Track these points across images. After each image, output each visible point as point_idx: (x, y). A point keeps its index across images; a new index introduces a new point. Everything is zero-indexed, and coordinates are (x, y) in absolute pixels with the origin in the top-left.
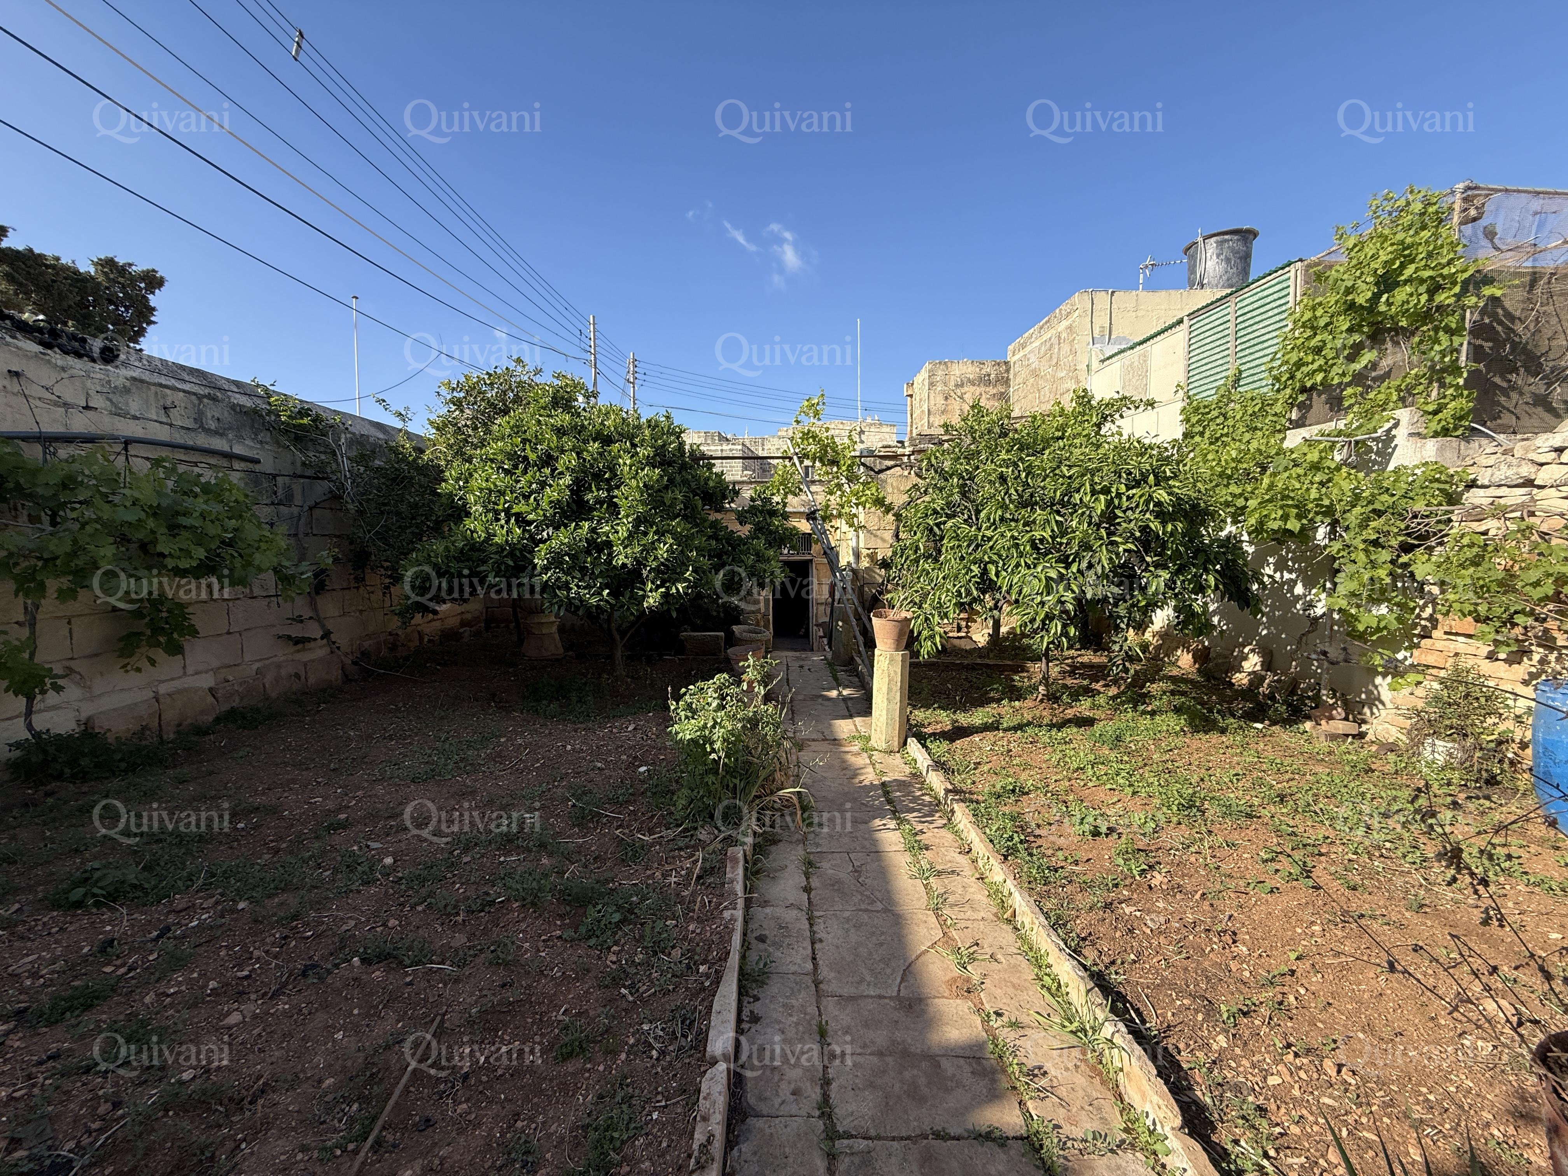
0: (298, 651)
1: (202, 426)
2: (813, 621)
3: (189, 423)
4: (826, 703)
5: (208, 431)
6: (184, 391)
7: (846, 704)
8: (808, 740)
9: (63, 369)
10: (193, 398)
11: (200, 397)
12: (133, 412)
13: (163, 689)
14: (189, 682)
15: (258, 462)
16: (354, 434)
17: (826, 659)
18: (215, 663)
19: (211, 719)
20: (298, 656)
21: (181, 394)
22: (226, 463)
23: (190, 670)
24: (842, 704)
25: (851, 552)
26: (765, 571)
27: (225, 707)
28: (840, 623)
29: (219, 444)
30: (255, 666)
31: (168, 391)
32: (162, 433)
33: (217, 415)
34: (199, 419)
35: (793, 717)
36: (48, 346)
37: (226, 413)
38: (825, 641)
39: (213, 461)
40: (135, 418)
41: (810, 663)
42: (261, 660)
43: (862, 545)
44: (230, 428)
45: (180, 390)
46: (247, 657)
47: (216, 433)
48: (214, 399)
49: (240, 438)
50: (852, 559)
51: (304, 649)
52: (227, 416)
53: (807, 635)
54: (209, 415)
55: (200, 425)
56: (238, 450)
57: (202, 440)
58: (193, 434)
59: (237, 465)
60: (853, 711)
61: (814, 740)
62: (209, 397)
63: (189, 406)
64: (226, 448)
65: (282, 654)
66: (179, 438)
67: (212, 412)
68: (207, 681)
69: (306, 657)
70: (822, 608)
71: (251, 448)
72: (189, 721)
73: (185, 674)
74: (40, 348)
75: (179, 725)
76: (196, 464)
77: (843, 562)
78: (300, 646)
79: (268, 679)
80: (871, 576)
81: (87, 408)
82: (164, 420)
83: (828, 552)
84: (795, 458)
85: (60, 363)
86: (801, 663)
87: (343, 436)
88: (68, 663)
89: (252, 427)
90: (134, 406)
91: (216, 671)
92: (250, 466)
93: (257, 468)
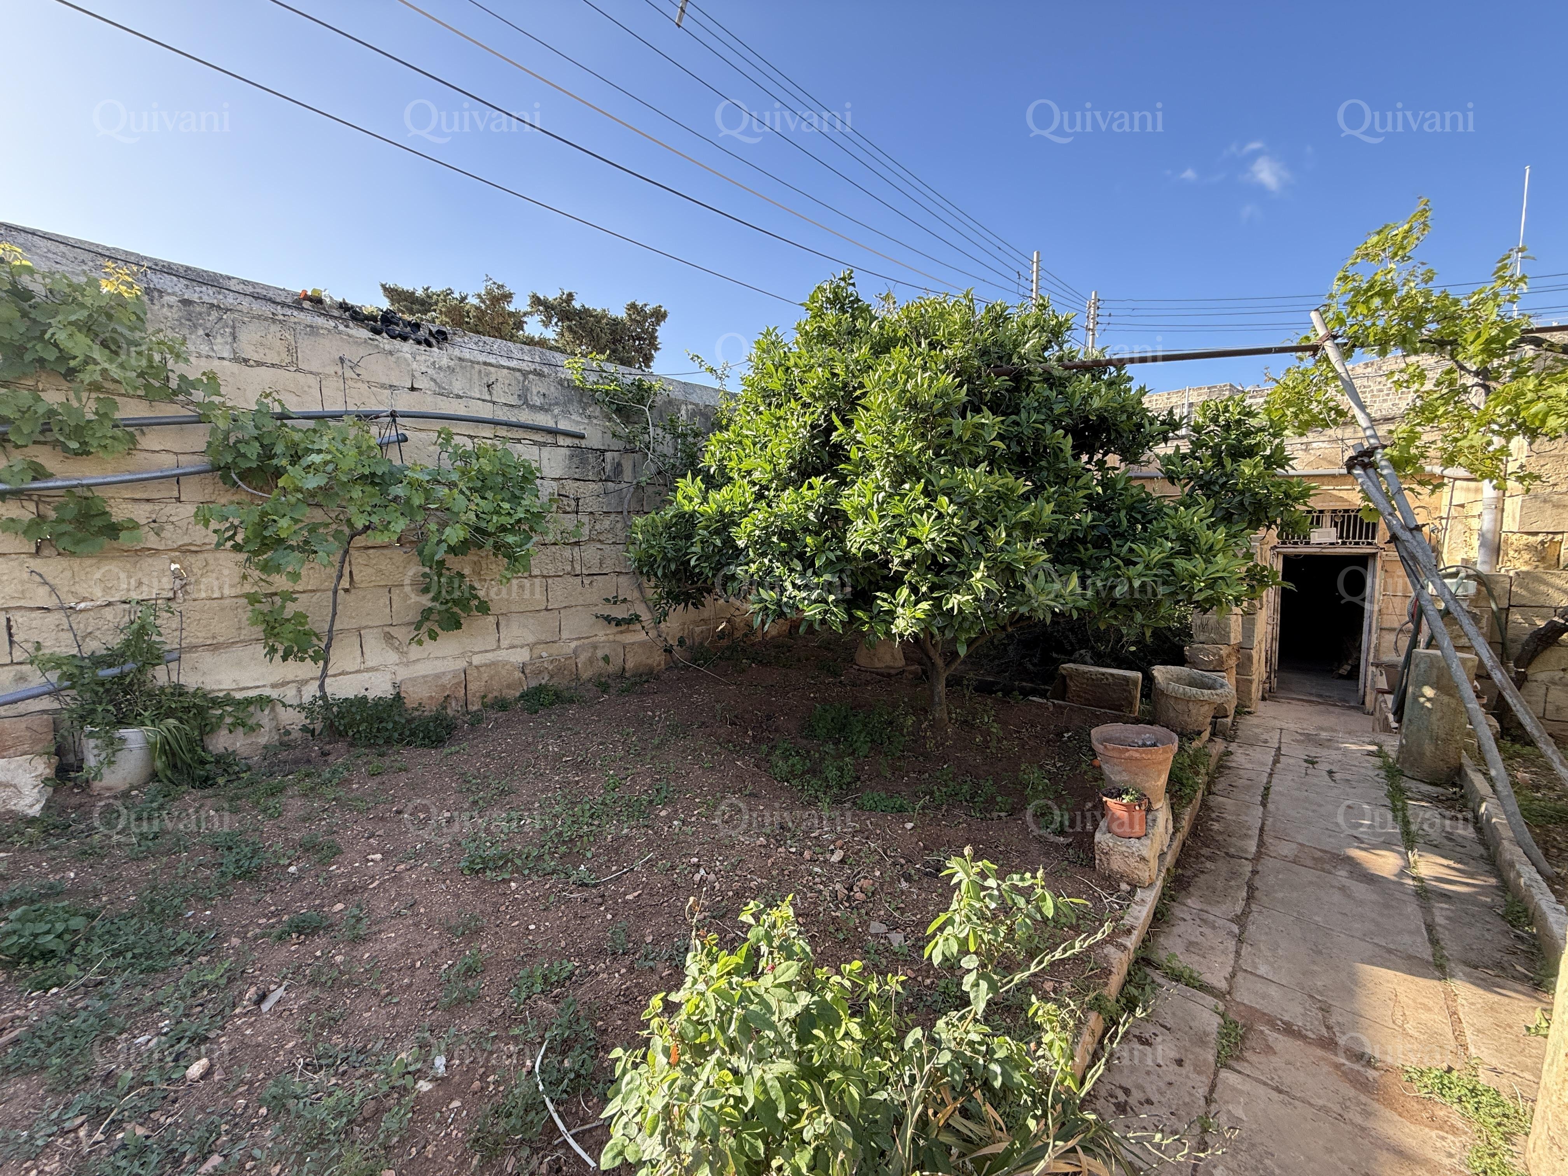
0: (621, 632)
1: (526, 402)
2: (1367, 656)
3: (513, 400)
4: (1360, 889)
5: (533, 407)
6: (509, 368)
7: (1426, 909)
8: (1271, 1022)
9: (391, 353)
10: (518, 374)
11: (525, 374)
12: (456, 392)
13: (477, 660)
14: (503, 655)
15: (582, 437)
16: (697, 405)
17: (1380, 754)
18: (531, 639)
19: (518, 694)
20: (619, 638)
21: (506, 371)
22: (549, 439)
23: (504, 643)
24: (1412, 908)
25: (1476, 543)
26: (1193, 576)
27: (534, 683)
28: (1429, 692)
29: (544, 420)
30: (573, 645)
31: (492, 369)
32: (485, 411)
33: (542, 391)
34: (524, 397)
35: (1246, 913)
36: (377, 332)
37: (552, 389)
38: (1390, 699)
39: (538, 437)
40: (459, 397)
41: (1334, 755)
42: (579, 639)
43: (1510, 523)
44: (557, 404)
45: (504, 367)
46: (565, 635)
47: (541, 408)
48: (540, 374)
49: (566, 413)
50: (1476, 554)
51: (628, 631)
52: (554, 391)
53: (1354, 674)
54: (535, 392)
55: (525, 401)
56: (563, 425)
57: (525, 417)
58: (516, 411)
59: (561, 441)
60: (1451, 947)
61: (1289, 1030)
62: (535, 372)
63: (513, 383)
64: (551, 424)
65: (603, 634)
66: (502, 415)
67: (537, 387)
68: (521, 656)
69: (629, 638)
70: (1390, 637)
71: (578, 423)
72: (495, 694)
73: (499, 647)
74: (370, 335)
75: (484, 697)
76: (519, 441)
77: (1451, 558)
78: (624, 627)
79: (583, 658)
80: (1535, 593)
81: (413, 389)
82: (488, 398)
83: (1405, 535)
84: (1329, 345)
85: (387, 347)
86: (1314, 751)
87: (684, 407)
88: (387, 629)
89: (581, 401)
90: (457, 386)
91: (532, 647)
92: (576, 441)
93: (583, 443)
